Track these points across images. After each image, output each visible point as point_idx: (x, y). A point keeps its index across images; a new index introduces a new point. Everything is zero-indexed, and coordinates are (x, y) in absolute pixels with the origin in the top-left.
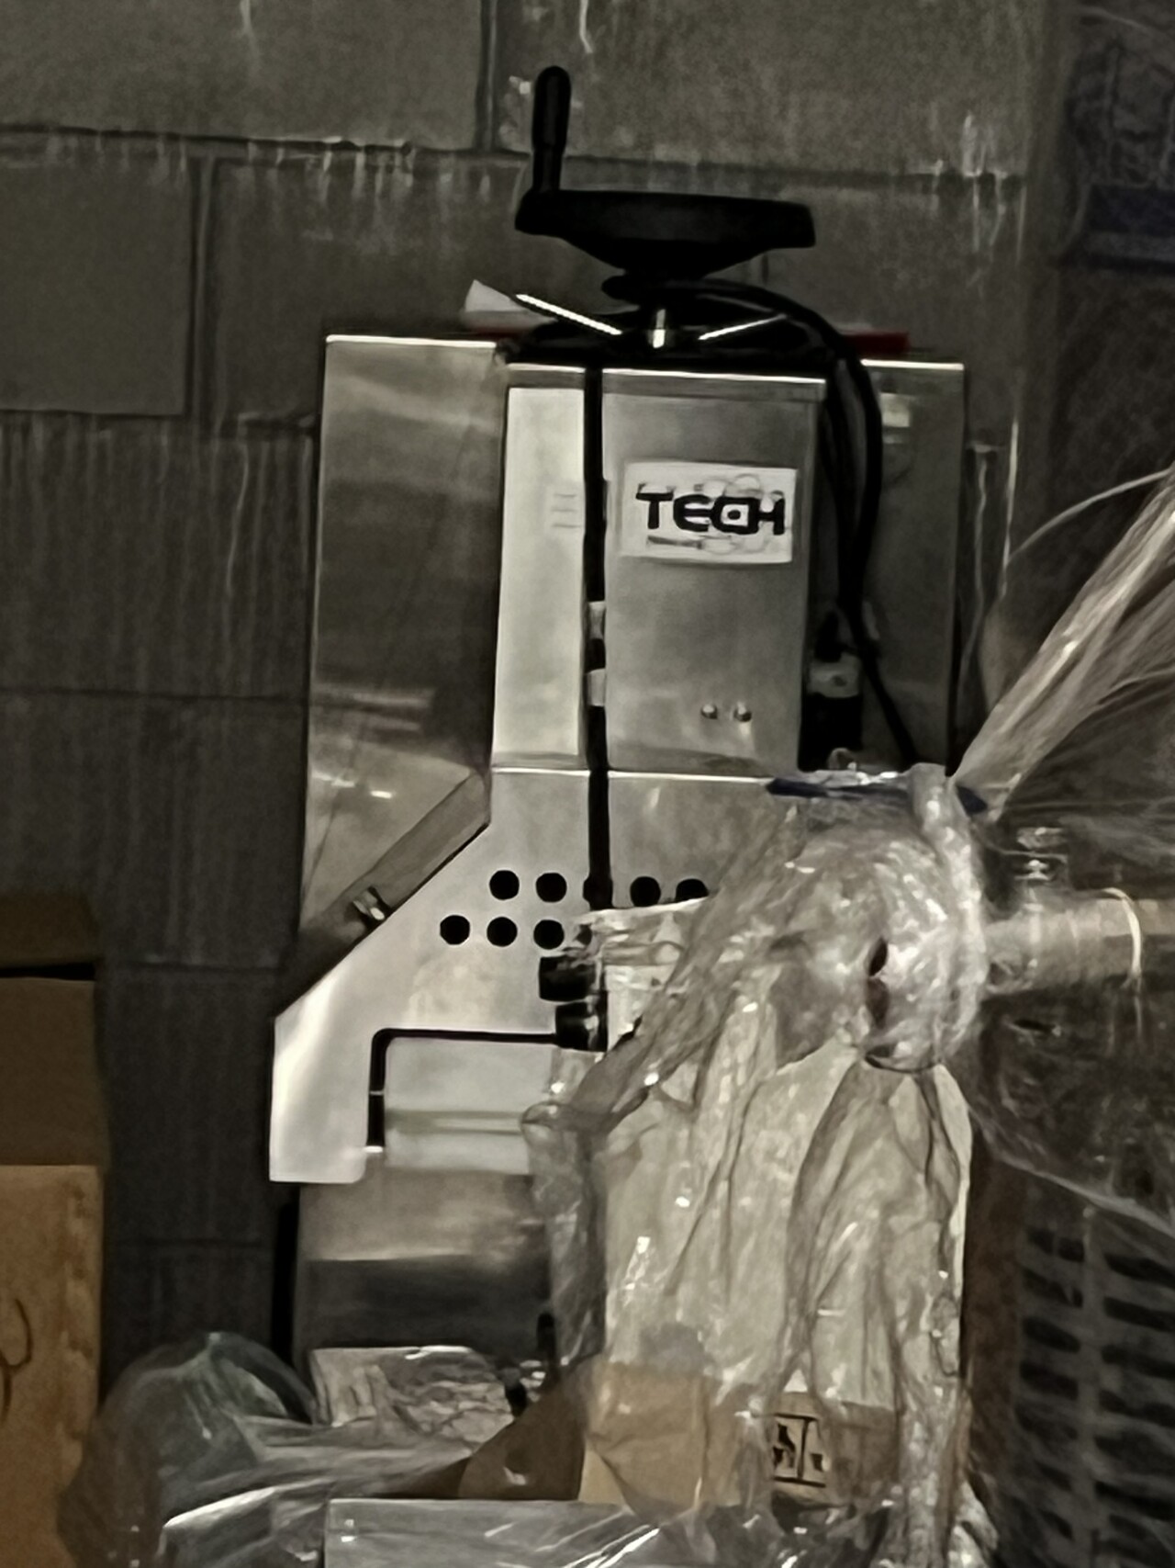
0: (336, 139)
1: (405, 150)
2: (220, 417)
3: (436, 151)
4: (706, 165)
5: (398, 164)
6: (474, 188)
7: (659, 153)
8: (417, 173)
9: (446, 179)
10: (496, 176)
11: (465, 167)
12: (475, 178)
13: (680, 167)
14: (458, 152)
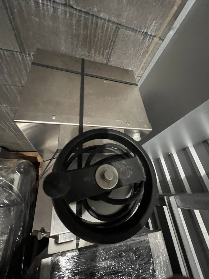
2: (27, 53)
3: (57, 3)
4: (109, 21)
5: (49, 4)
6: (66, 14)
7: (102, 15)
8: (53, 7)
9: (60, 10)
10: (70, 13)
11: (63, 9)
12: (66, 12)
13: (105, 20)
14: (61, 4)
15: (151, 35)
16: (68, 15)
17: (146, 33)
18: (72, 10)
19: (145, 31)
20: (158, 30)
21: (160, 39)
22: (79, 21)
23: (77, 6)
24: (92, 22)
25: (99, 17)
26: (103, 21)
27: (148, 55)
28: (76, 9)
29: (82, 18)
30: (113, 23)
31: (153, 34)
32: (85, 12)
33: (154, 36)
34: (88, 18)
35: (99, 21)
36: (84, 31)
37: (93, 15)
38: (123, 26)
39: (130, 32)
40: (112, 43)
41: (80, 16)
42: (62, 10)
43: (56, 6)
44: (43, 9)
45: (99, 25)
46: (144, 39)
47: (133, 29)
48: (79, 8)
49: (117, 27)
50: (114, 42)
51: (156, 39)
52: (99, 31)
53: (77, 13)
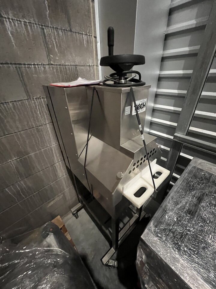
0: (33, 63)
1: (41, 64)
2: (32, 98)
3: (45, 65)
4: (71, 65)
5: (41, 66)
6: (50, 69)
7: (67, 64)
8: (44, 67)
9: (47, 68)
10: (52, 67)
11: (48, 66)
12: (50, 67)
13: (69, 65)
14: (47, 64)
15: (92, 66)
16: (51, 69)
17: (89, 65)
18: (52, 66)
19: (88, 65)
20: (93, 62)
21: (96, 66)
22: (57, 70)
23: (55, 63)
24: (63, 68)
25: (66, 65)
26: (68, 66)
27: (96, 76)
28: (54, 65)
29: (58, 68)
30: (73, 65)
31: (93, 65)
32: (59, 65)
33: (94, 66)
34: (61, 67)
35: (67, 66)
36: (61, 74)
37: (63, 65)
38: (78, 65)
39: (82, 67)
40: (77, 76)
41: (57, 67)
43: (45, 66)
44: (39, 69)
45: (67, 69)
46: (90, 68)
47: (83, 65)
48: (55, 64)
49: (75, 67)
50: (77, 75)
51: (95, 67)
52: (68, 72)
53: (55, 66)
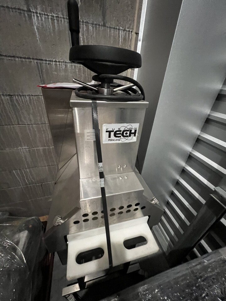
5: (62, 64)
6: (72, 67)
8: (65, 65)
22: (80, 69)
42: (69, 65)
44: (59, 67)
